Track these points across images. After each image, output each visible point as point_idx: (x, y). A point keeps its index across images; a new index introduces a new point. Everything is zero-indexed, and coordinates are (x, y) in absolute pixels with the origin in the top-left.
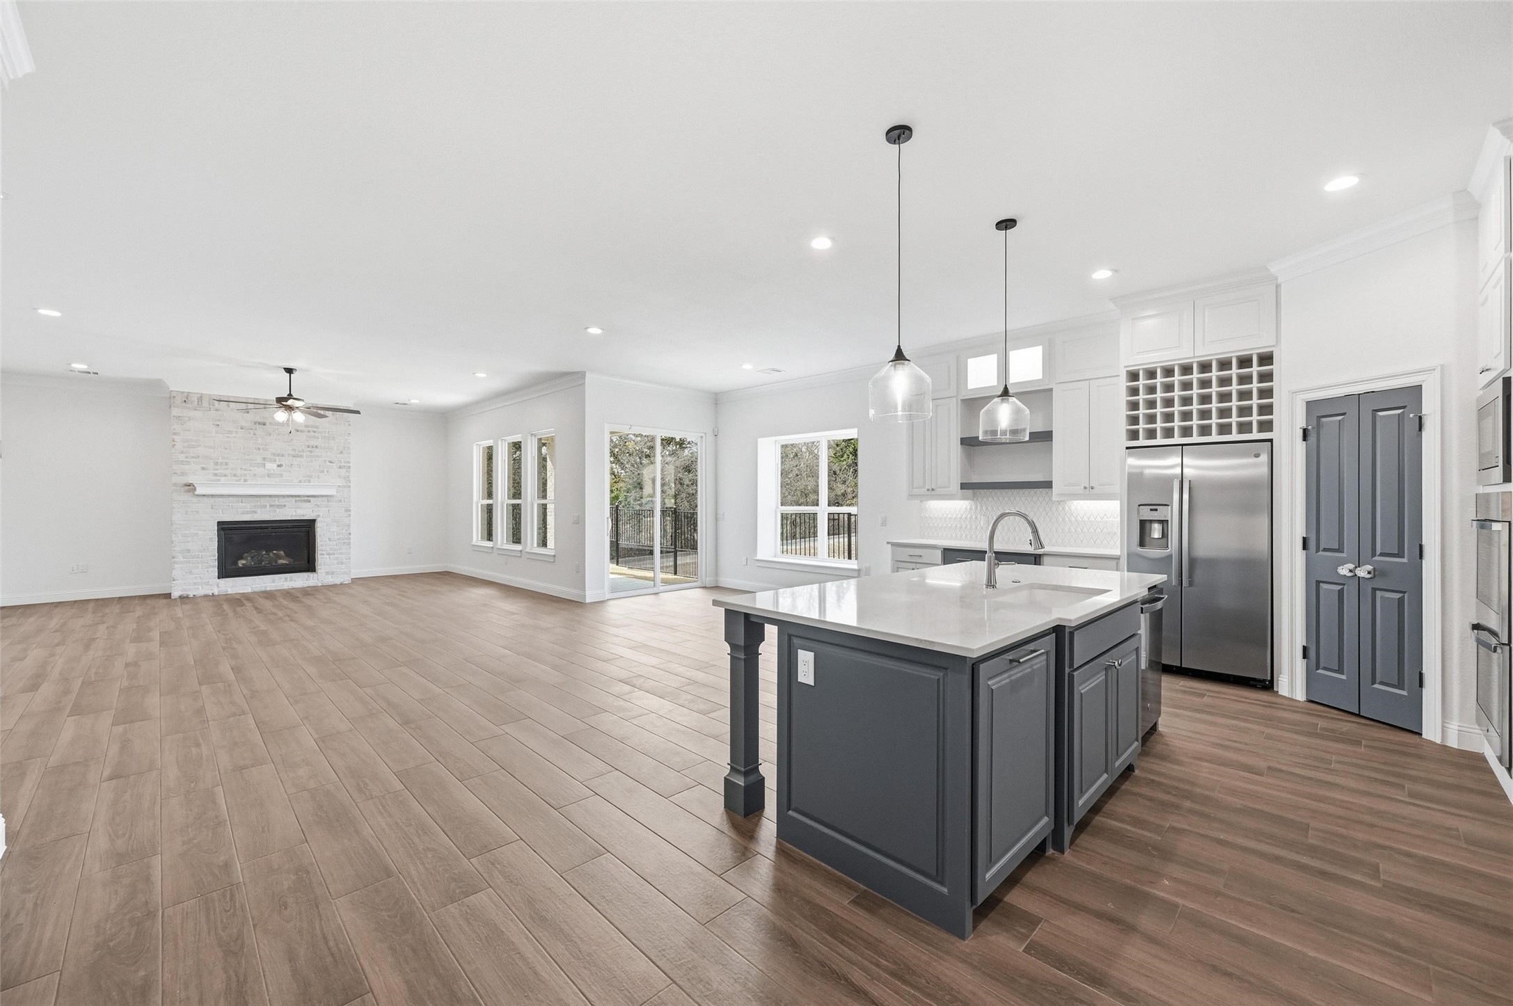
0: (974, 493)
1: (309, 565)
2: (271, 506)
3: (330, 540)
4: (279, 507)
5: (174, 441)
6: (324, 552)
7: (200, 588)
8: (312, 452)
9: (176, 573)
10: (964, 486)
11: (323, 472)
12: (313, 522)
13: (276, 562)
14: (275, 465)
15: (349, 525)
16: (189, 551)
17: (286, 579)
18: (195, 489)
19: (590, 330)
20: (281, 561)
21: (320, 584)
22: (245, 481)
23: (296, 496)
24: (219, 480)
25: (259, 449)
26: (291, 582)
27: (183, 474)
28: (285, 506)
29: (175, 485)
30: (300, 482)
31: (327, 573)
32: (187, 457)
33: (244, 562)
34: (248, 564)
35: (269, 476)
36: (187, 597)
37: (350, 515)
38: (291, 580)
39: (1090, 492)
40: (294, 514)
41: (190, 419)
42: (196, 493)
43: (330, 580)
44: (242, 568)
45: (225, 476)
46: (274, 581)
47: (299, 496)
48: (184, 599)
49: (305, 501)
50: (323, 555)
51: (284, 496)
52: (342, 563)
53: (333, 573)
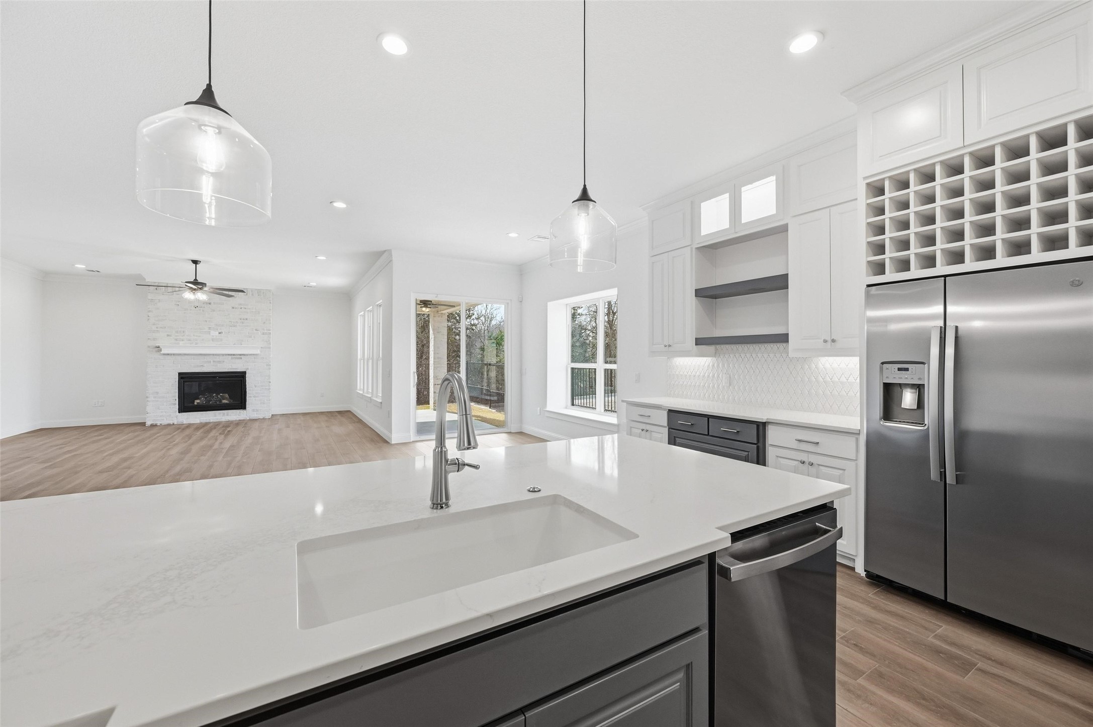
0: (716, 349)
1: (241, 404)
2: (213, 361)
3: (255, 386)
4: (219, 362)
5: (148, 316)
6: (252, 395)
7: (165, 419)
8: (243, 323)
9: (149, 409)
10: (699, 342)
11: (250, 337)
12: (245, 373)
13: (220, 401)
14: (218, 333)
15: (269, 376)
16: (157, 393)
17: (224, 414)
18: (161, 350)
19: (336, 204)
20: (225, 401)
21: (248, 419)
22: (196, 344)
23: (231, 355)
24: (178, 344)
25: (206, 321)
26: (227, 417)
27: (154, 339)
28: (223, 361)
29: (149, 347)
30: (235, 344)
31: (253, 410)
32: (157, 328)
33: (198, 401)
34: (200, 403)
35: (213, 340)
36: (156, 425)
37: (270, 369)
38: (227, 415)
39: (832, 346)
40: (230, 367)
41: (159, 301)
42: (162, 352)
43: (255, 416)
44: (196, 405)
45: (183, 341)
46: (215, 416)
47: (234, 355)
48: (153, 426)
49: (238, 358)
50: (251, 397)
51: (223, 355)
52: (264, 404)
53: (257, 411)
